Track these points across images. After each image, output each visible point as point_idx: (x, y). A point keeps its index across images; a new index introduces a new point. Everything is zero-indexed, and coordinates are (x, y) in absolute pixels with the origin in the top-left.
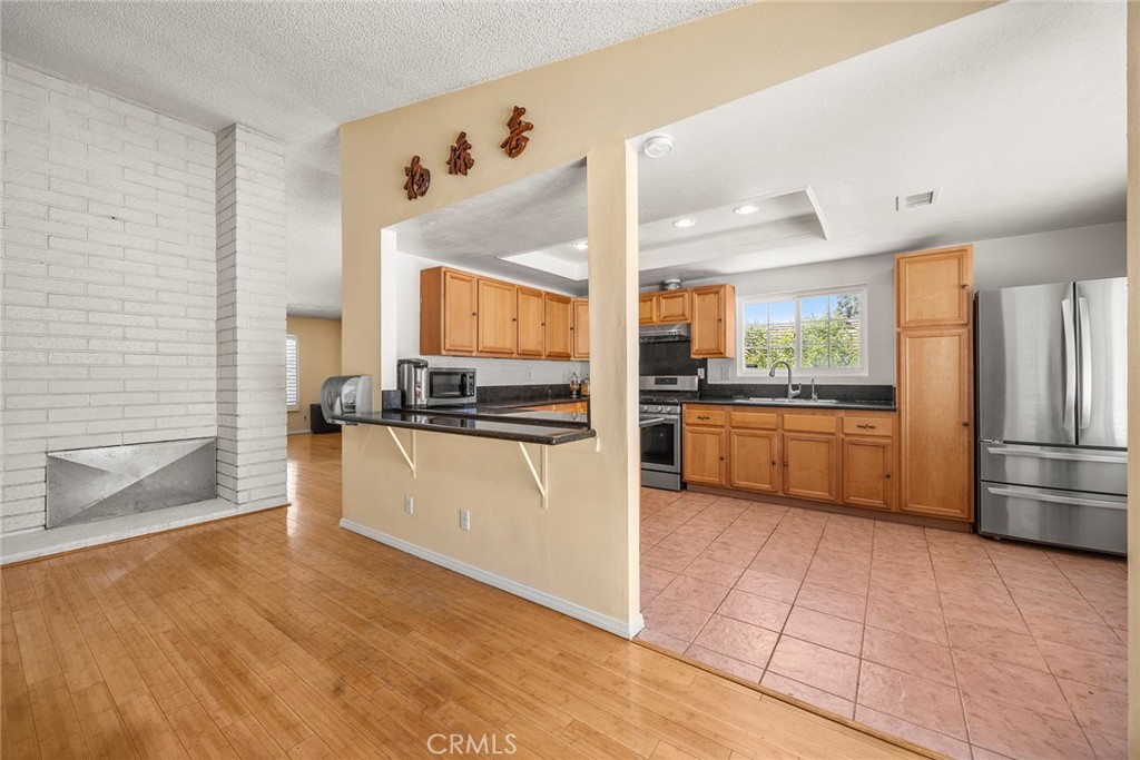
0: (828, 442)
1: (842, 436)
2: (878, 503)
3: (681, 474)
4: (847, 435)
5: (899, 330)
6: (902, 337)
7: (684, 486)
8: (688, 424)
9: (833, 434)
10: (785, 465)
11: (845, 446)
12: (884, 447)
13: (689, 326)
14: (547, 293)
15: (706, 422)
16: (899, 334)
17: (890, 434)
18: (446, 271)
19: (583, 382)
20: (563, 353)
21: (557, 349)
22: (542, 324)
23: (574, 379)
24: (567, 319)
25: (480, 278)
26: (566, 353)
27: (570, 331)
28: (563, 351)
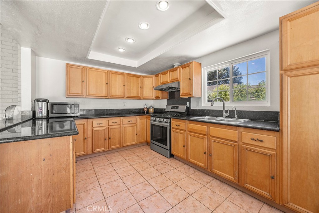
0: (233, 146)
1: (241, 143)
2: (266, 194)
3: (170, 150)
4: (245, 144)
5: (282, 72)
6: (284, 77)
7: (172, 156)
8: (173, 128)
9: (236, 142)
10: (211, 155)
11: (243, 150)
12: (270, 156)
13: (179, 83)
14: (127, 74)
15: (179, 127)
16: (281, 75)
17: (275, 148)
18: (67, 65)
19: (150, 108)
20: (136, 97)
21: (132, 95)
22: (124, 85)
23: (145, 107)
24: (139, 83)
25: (88, 68)
26: (138, 97)
27: (140, 88)
28: (136, 96)
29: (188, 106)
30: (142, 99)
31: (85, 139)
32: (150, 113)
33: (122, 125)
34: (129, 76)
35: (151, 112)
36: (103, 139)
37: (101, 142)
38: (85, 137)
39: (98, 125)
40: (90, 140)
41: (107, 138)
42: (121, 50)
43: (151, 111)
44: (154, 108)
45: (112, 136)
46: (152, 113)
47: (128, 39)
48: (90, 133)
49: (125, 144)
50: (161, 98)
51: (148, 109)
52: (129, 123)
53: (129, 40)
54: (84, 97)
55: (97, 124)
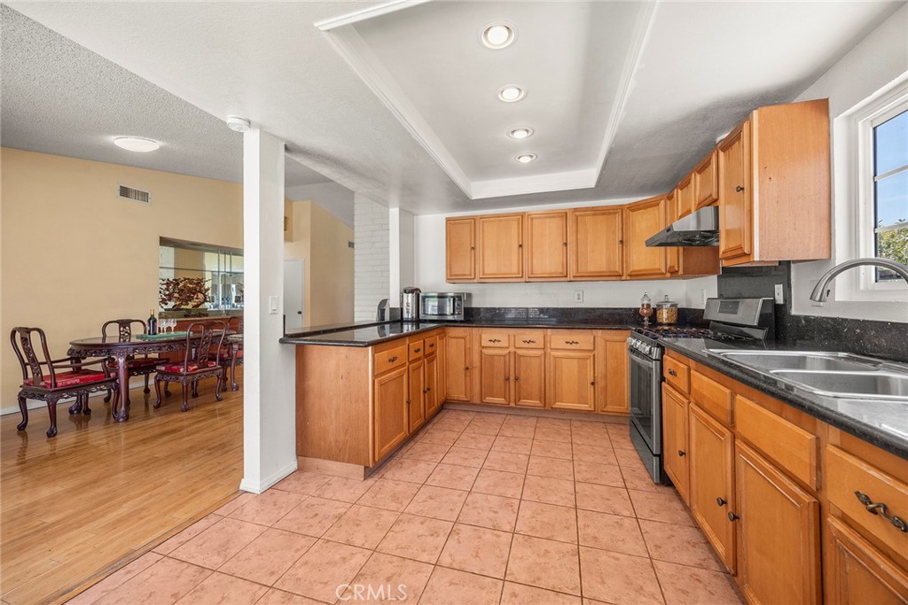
15: (675, 381)
18: (448, 220)
19: (660, 306)
20: (606, 272)
21: (592, 268)
22: (566, 244)
23: (643, 305)
24: (614, 232)
25: (482, 217)
26: (610, 272)
27: (618, 246)
28: (605, 270)
29: (780, 300)
30: (629, 278)
31: (467, 369)
32: (661, 324)
33: (549, 350)
34: (582, 216)
35: (665, 321)
36: (502, 378)
37: (499, 383)
38: (468, 365)
39: (491, 344)
40: (476, 373)
41: (512, 378)
42: (525, 160)
43: (664, 316)
44: (679, 306)
45: (522, 374)
46: (669, 324)
47: (513, 132)
48: (476, 358)
49: (558, 405)
50: (681, 272)
51: (654, 309)
52: (569, 346)
53: (515, 134)
54: (476, 281)
55: (490, 341)
